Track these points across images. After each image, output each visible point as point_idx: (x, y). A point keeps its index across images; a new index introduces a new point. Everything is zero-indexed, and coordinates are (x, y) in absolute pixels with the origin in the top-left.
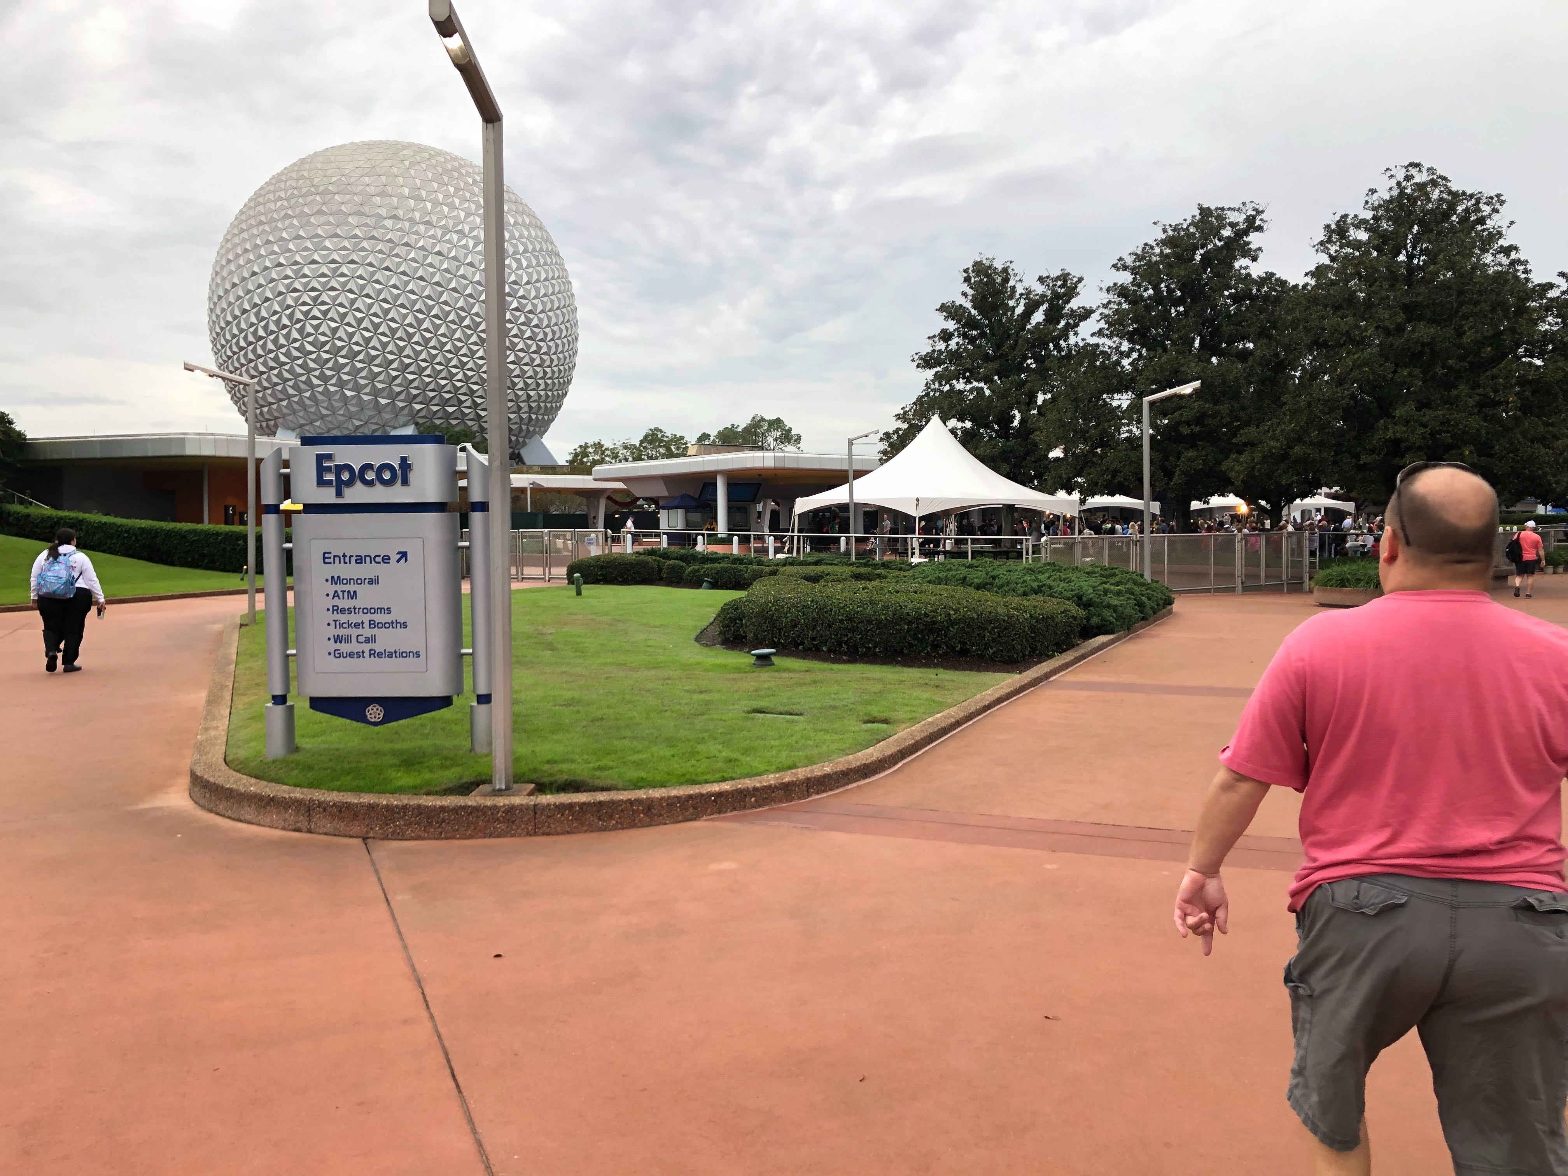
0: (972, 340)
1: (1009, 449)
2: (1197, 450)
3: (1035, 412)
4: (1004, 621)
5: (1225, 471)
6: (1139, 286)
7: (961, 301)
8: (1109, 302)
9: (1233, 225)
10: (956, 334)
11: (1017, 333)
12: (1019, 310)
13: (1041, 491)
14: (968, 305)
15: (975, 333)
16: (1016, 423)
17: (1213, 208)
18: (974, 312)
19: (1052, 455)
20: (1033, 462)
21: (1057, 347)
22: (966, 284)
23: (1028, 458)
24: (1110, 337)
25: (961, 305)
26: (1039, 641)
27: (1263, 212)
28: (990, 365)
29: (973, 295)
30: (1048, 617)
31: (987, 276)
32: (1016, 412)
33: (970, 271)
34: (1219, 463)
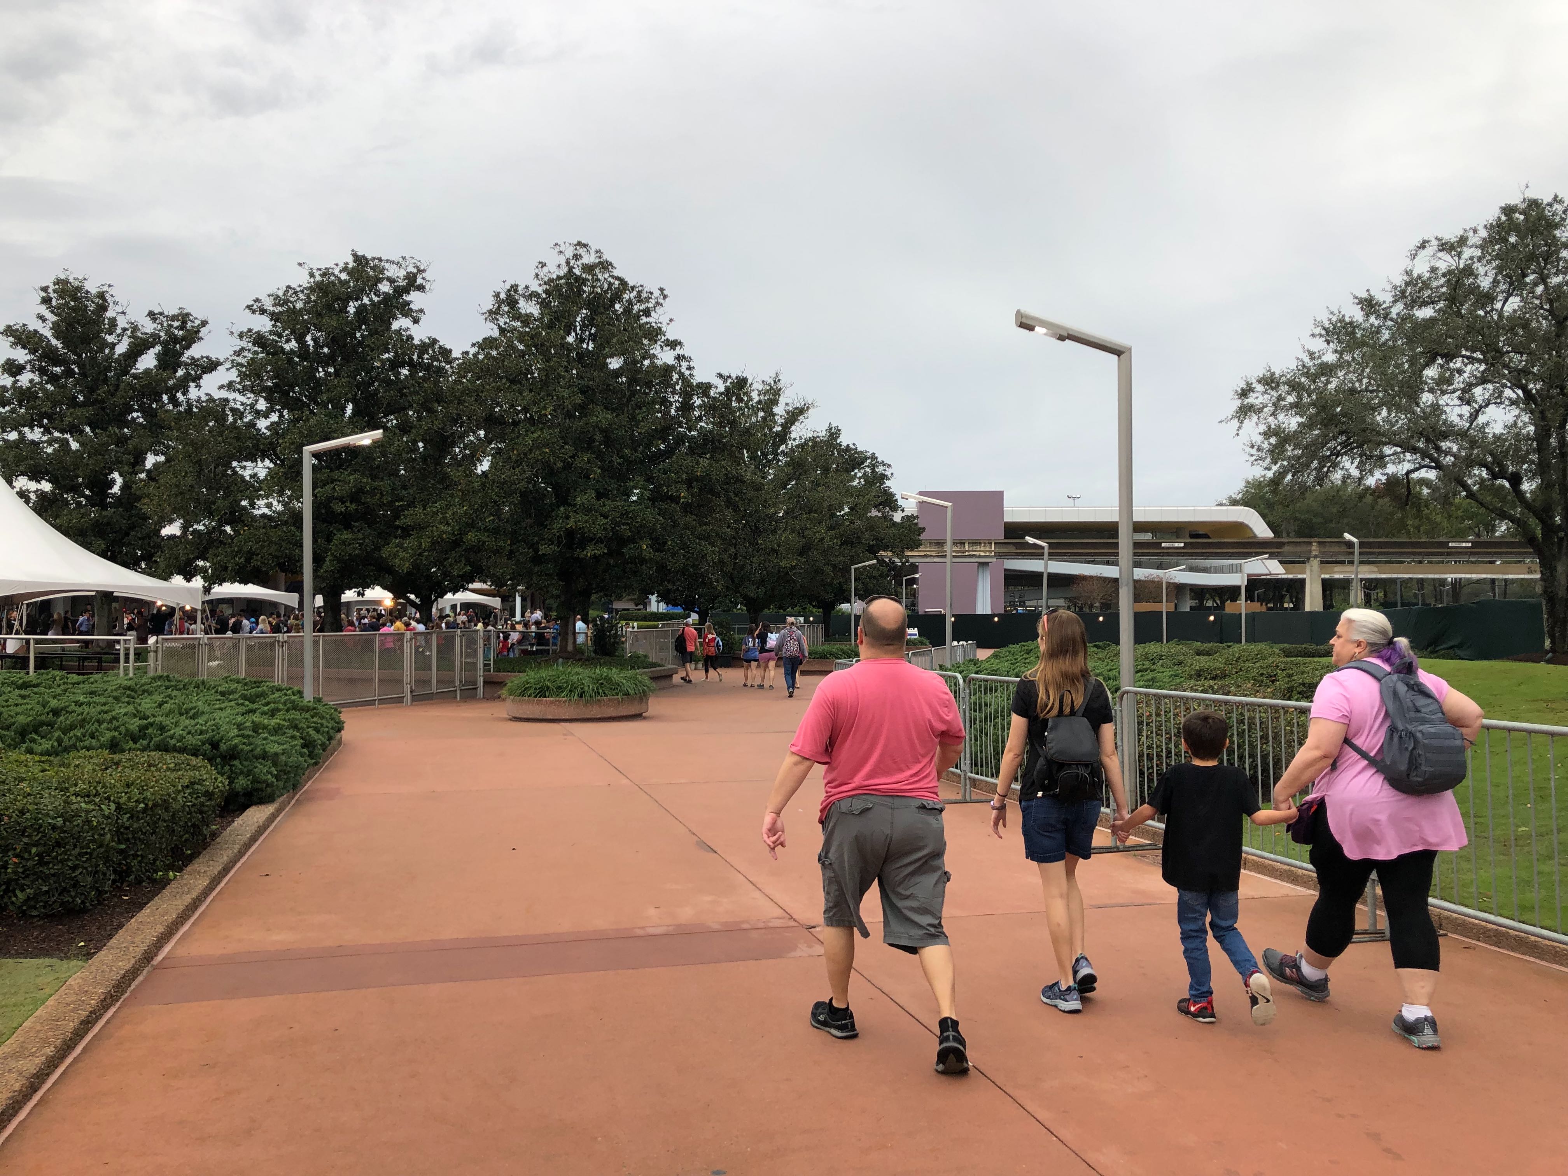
0: (54, 379)
1: (105, 520)
2: (353, 532)
3: (143, 476)
4: (54, 828)
5: (386, 558)
6: (280, 336)
7: (34, 325)
8: (243, 349)
9: (391, 281)
10: (28, 367)
11: (118, 377)
12: (121, 348)
13: (149, 575)
14: (47, 332)
15: (58, 370)
16: (116, 489)
17: (369, 257)
18: (54, 342)
19: (166, 531)
20: (140, 539)
21: (174, 400)
22: (44, 307)
23: (132, 533)
24: (242, 392)
25: (36, 332)
26: (135, 856)
27: (424, 271)
28: (79, 412)
29: (53, 323)
30: (155, 805)
31: (75, 298)
32: (116, 475)
33: (50, 290)
34: (378, 548)
